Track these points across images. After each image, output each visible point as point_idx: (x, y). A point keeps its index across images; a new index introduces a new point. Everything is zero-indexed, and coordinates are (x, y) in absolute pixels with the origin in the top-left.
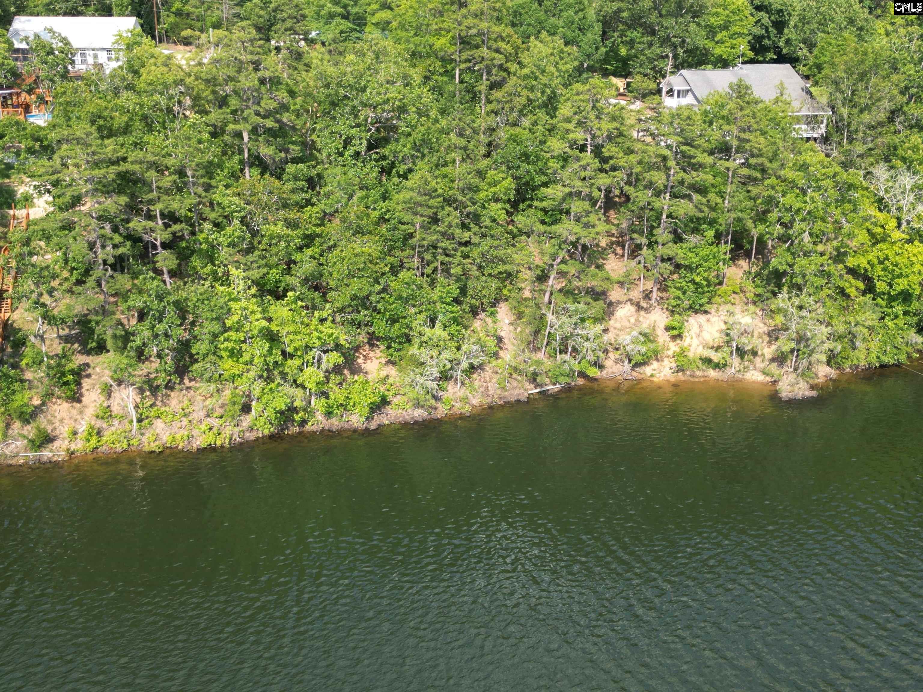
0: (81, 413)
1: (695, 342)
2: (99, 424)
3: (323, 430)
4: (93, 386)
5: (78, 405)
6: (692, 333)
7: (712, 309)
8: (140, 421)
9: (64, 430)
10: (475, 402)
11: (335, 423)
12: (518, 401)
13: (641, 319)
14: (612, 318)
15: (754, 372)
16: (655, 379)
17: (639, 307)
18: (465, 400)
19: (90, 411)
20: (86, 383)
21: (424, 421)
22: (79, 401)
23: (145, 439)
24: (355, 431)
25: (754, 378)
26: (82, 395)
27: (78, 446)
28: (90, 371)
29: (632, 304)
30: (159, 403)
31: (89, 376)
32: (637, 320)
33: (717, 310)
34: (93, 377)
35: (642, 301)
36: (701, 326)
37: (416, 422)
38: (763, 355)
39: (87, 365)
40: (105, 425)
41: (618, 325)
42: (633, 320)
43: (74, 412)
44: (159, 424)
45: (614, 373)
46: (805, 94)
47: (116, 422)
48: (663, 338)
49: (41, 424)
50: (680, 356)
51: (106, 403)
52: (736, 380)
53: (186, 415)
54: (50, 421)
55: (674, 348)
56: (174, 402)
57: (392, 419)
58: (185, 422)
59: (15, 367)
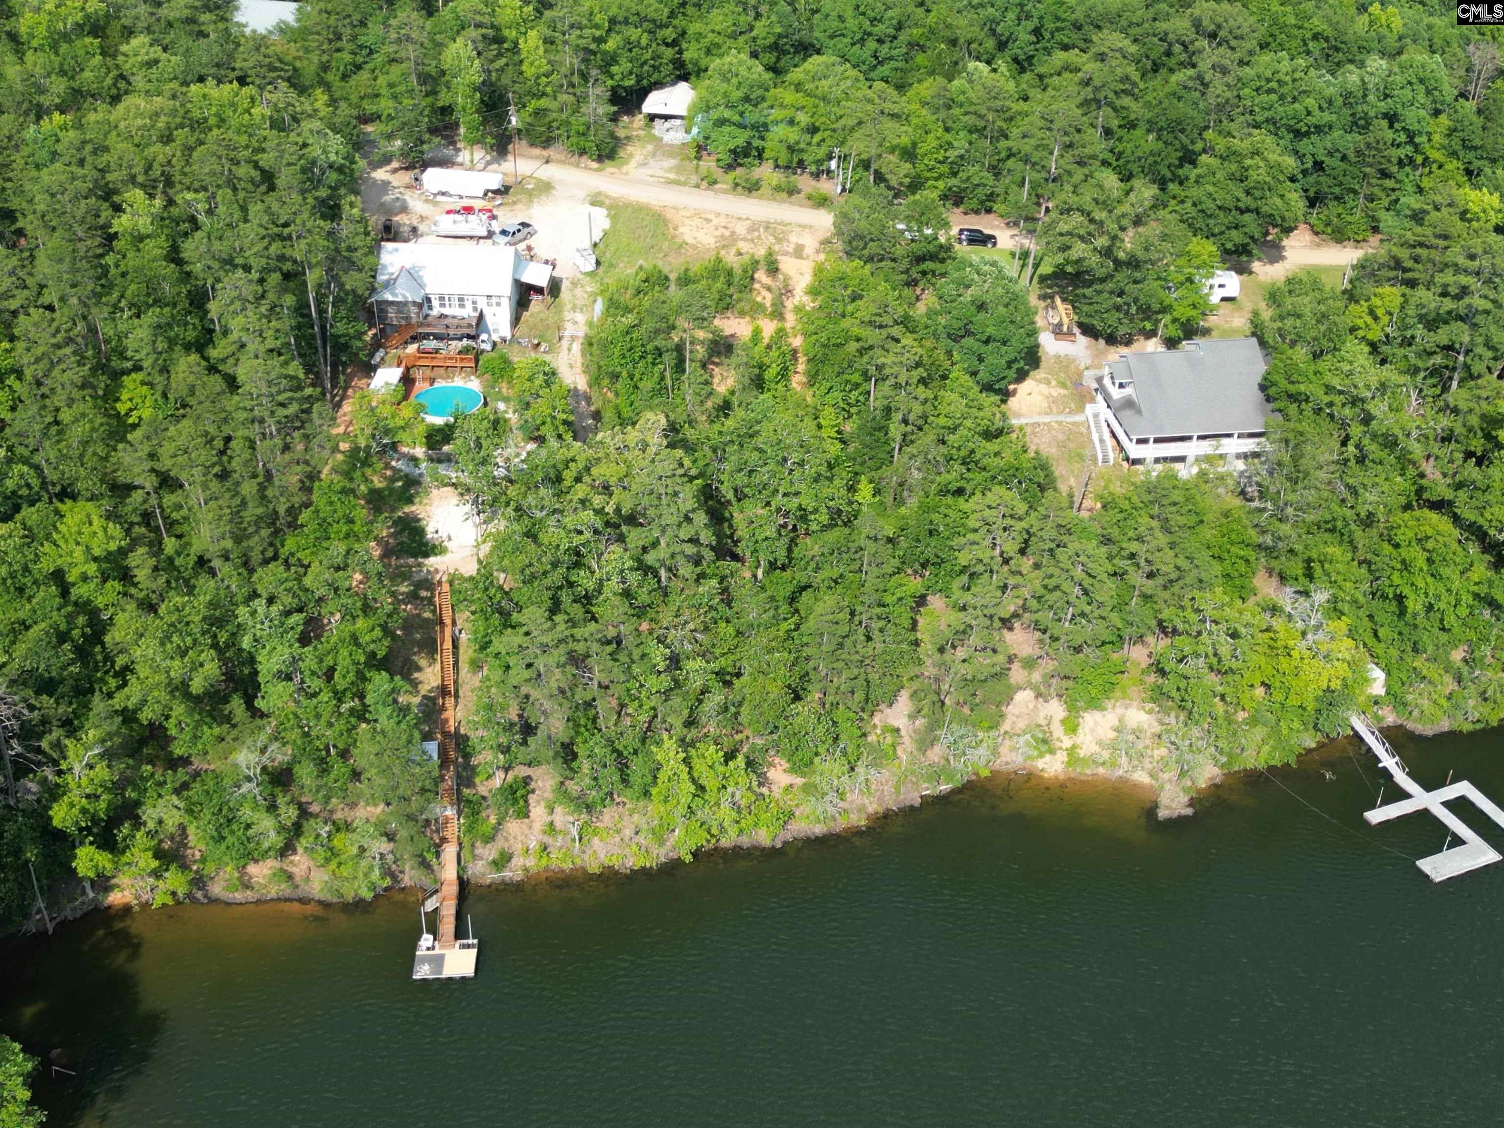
0: (530, 828)
1: (1089, 738)
2: (547, 839)
3: (735, 847)
4: (538, 802)
5: (527, 820)
6: (1087, 730)
7: (1109, 704)
8: (580, 839)
9: (518, 848)
10: (871, 810)
11: (745, 841)
12: (912, 808)
13: (1039, 706)
14: (1012, 703)
15: (1140, 773)
16: (1045, 775)
17: (1038, 694)
18: (862, 808)
19: (538, 826)
20: (532, 798)
21: (824, 836)
22: (528, 817)
23: (586, 857)
24: (764, 849)
25: (1141, 779)
26: (530, 811)
27: (531, 863)
28: (533, 785)
29: (1032, 689)
30: (594, 820)
31: (533, 791)
32: (1035, 707)
33: (1114, 707)
34: (537, 792)
35: (1042, 686)
36: (1095, 723)
37: (817, 838)
38: (1152, 756)
39: (530, 777)
40: (551, 840)
41: (1016, 711)
42: (1031, 706)
43: (525, 827)
44: (596, 841)
45: (1007, 763)
46: (1260, 395)
47: (560, 838)
48: (1058, 731)
49: (500, 843)
50: (1072, 751)
51: (549, 819)
52: (1123, 780)
53: (619, 832)
54: (506, 839)
55: (1067, 743)
56: (606, 818)
57: (795, 834)
58: (618, 839)
59: (471, 782)
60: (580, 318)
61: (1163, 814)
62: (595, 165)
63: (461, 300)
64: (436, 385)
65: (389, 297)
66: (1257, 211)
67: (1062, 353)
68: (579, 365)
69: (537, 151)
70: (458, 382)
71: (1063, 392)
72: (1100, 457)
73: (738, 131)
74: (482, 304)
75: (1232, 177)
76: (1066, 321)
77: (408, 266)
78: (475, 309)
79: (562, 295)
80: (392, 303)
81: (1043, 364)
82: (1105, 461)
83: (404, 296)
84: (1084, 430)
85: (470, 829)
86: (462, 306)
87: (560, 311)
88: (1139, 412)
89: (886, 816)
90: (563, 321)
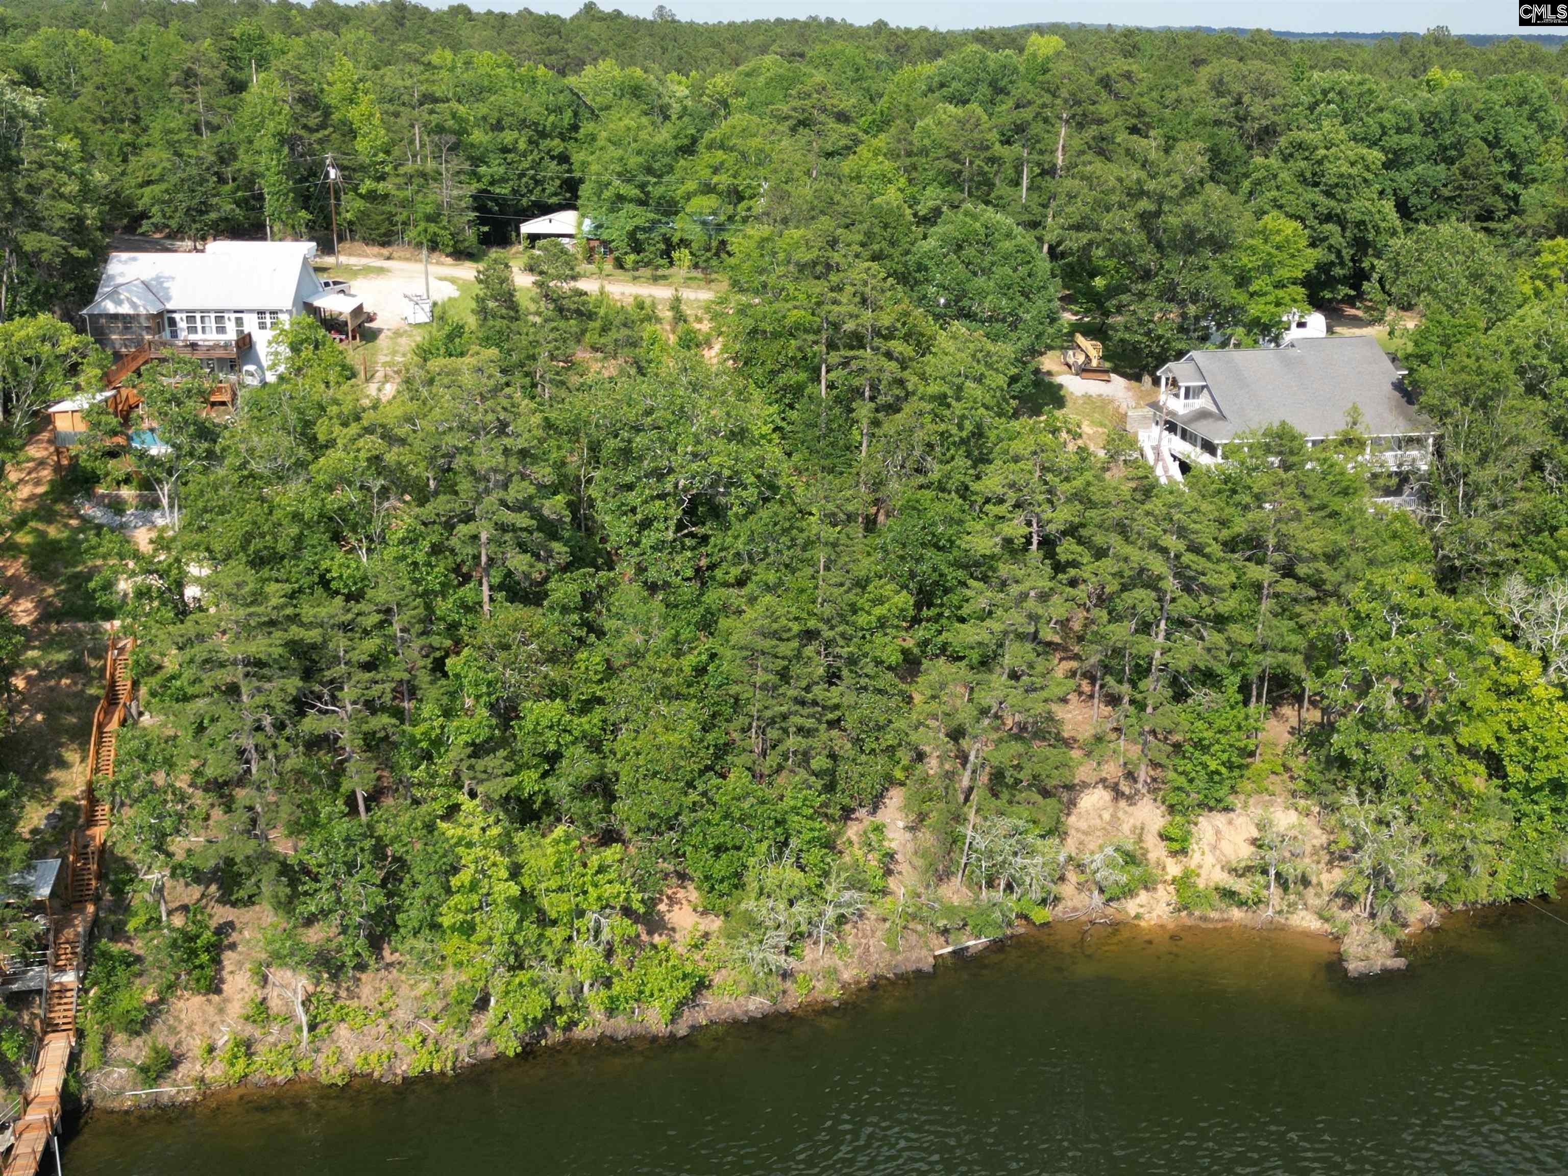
0: (221, 1011)
1: (1210, 859)
2: (249, 1030)
3: (603, 1036)
4: (240, 964)
5: (215, 998)
6: (1204, 844)
7: (1236, 802)
8: (312, 1027)
9: (195, 1045)
10: (846, 976)
11: (621, 1026)
12: (919, 972)
13: (1120, 814)
14: (1075, 811)
15: (1304, 913)
16: (1143, 924)
17: (1118, 794)
18: (831, 973)
19: (236, 1009)
20: (229, 959)
21: (765, 1017)
22: (218, 991)
23: (321, 1059)
24: (655, 1039)
25: (1305, 924)
26: (222, 981)
27: (216, 1072)
28: (235, 937)
29: (1105, 787)
30: (343, 993)
31: (233, 946)
32: (1114, 816)
33: (1245, 806)
34: (240, 948)
35: (1122, 782)
36: (1218, 832)
37: (753, 1021)
38: (1320, 884)
39: (231, 925)
40: (258, 1034)
41: (1083, 825)
42: (1106, 816)
43: (211, 1010)
44: (343, 1031)
45: (1075, 909)
47: (275, 1029)
48: (1157, 851)
49: (160, 1035)
50: (1183, 883)
51: (260, 995)
52: (1275, 928)
53: (385, 1015)
54: (173, 1030)
55: (1174, 869)
56: (366, 991)
57: (713, 1015)
58: (383, 1028)
59: (118, 933)
61: (1354, 967)
62: (449, 261)
63: (219, 319)
65: (110, 307)
67: (1093, 394)
69: (375, 250)
71: (1100, 429)
74: (250, 324)
76: (1094, 356)
77: (146, 276)
78: (239, 332)
80: (115, 317)
83: (134, 305)
85: (103, 1002)
86: (221, 330)
88: (1221, 419)
89: (876, 985)
90: (374, 361)
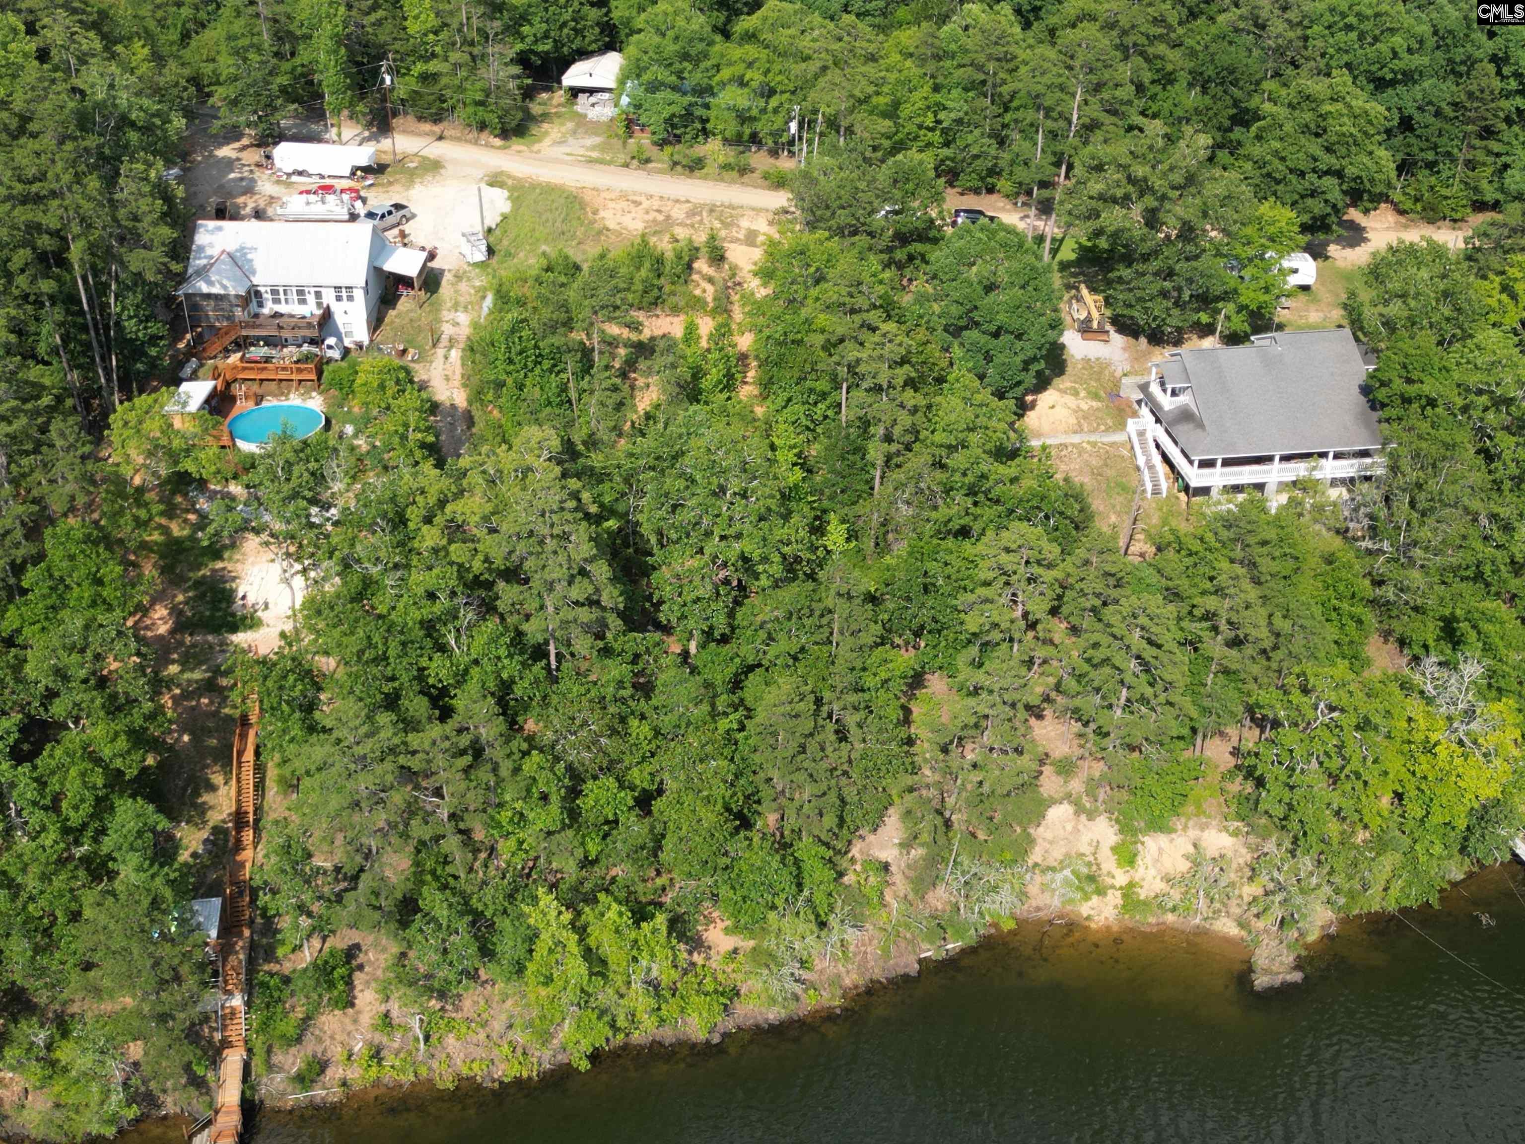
0: (355, 1021)
1: (1152, 872)
2: (379, 1038)
3: (653, 1042)
4: (367, 983)
5: (350, 1011)
6: (1148, 860)
7: (1178, 824)
8: (427, 1038)
9: (336, 1052)
10: (847, 982)
11: (668, 1035)
12: (906, 977)
13: (1081, 827)
14: (1044, 823)
15: (1225, 920)
16: (1093, 926)
17: (1079, 809)
18: (835, 981)
19: (366, 1019)
20: (359, 978)
21: (782, 1023)
22: (352, 1005)
23: (435, 1065)
24: (694, 1045)
25: (1226, 930)
26: (355, 997)
27: (355, 1074)
28: (361, 958)
29: (1070, 802)
30: (449, 1007)
31: (360, 968)
32: (1076, 830)
33: (1185, 828)
34: (367, 969)
35: (1085, 798)
36: (1160, 850)
38: (1240, 897)
39: (357, 947)
40: (385, 1040)
41: (1049, 835)
42: (1069, 827)
43: (347, 1021)
44: (450, 1040)
45: (1038, 909)
46: (1362, 399)
47: (398, 1035)
48: (1108, 863)
49: (310, 1047)
50: (1128, 891)
51: (383, 1008)
52: (1201, 932)
53: (485, 1024)
54: (320, 1040)
55: (1121, 879)
56: (467, 1003)
57: (740, 1021)
58: (482, 1036)
59: (270, 955)
60: (463, 318)
61: (1261, 981)
62: (498, 142)
63: (300, 293)
64: (265, 404)
65: (205, 288)
66: (1339, 174)
67: (1092, 356)
68: (458, 376)
69: (427, 127)
70: (295, 400)
71: (1095, 404)
72: (1149, 487)
73: (676, 97)
74: (329, 297)
75: (1305, 129)
76: (1095, 314)
77: (231, 248)
78: (319, 305)
79: (441, 290)
80: (208, 296)
81: (1069, 369)
82: (1156, 492)
83: (225, 287)
84: (1125, 453)
85: (265, 1026)
86: (303, 301)
87: (437, 309)
88: (1200, 425)
89: (871, 992)
90: (440, 321)
